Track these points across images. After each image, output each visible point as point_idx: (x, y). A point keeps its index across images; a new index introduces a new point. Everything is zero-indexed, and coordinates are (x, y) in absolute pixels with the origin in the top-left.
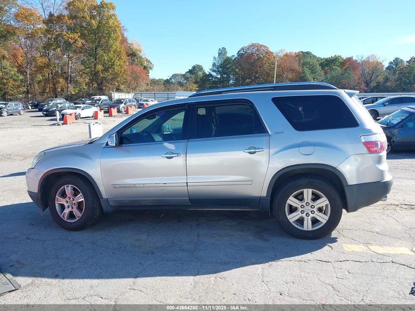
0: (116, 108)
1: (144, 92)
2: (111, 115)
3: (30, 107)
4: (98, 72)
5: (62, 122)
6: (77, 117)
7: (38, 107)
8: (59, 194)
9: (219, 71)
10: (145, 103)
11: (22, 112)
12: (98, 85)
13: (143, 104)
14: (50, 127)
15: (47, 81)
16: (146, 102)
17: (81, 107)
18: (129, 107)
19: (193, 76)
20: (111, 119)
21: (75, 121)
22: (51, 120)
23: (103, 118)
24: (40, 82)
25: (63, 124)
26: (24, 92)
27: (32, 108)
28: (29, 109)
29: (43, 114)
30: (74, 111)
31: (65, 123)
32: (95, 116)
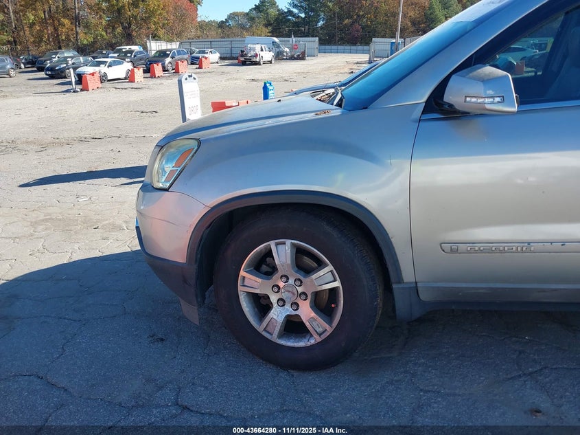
0: (160, 65)
1: (195, 40)
2: (153, 76)
3: (22, 66)
4: (123, 6)
5: (80, 87)
6: (104, 79)
7: (36, 64)
8: (249, 266)
9: (301, 6)
10: (200, 56)
11: (12, 73)
12: (124, 28)
13: (198, 58)
14: (62, 95)
15: (43, 22)
16: (203, 55)
17: (106, 62)
18: (180, 63)
19: (262, 15)
20: (154, 81)
21: (100, 85)
22: (62, 84)
23: (143, 80)
24: (32, 25)
25: (82, 90)
26: (9, 42)
27: (25, 68)
28: (20, 68)
29: (46, 74)
30: (97, 69)
31: (85, 89)
32: (130, 77)
